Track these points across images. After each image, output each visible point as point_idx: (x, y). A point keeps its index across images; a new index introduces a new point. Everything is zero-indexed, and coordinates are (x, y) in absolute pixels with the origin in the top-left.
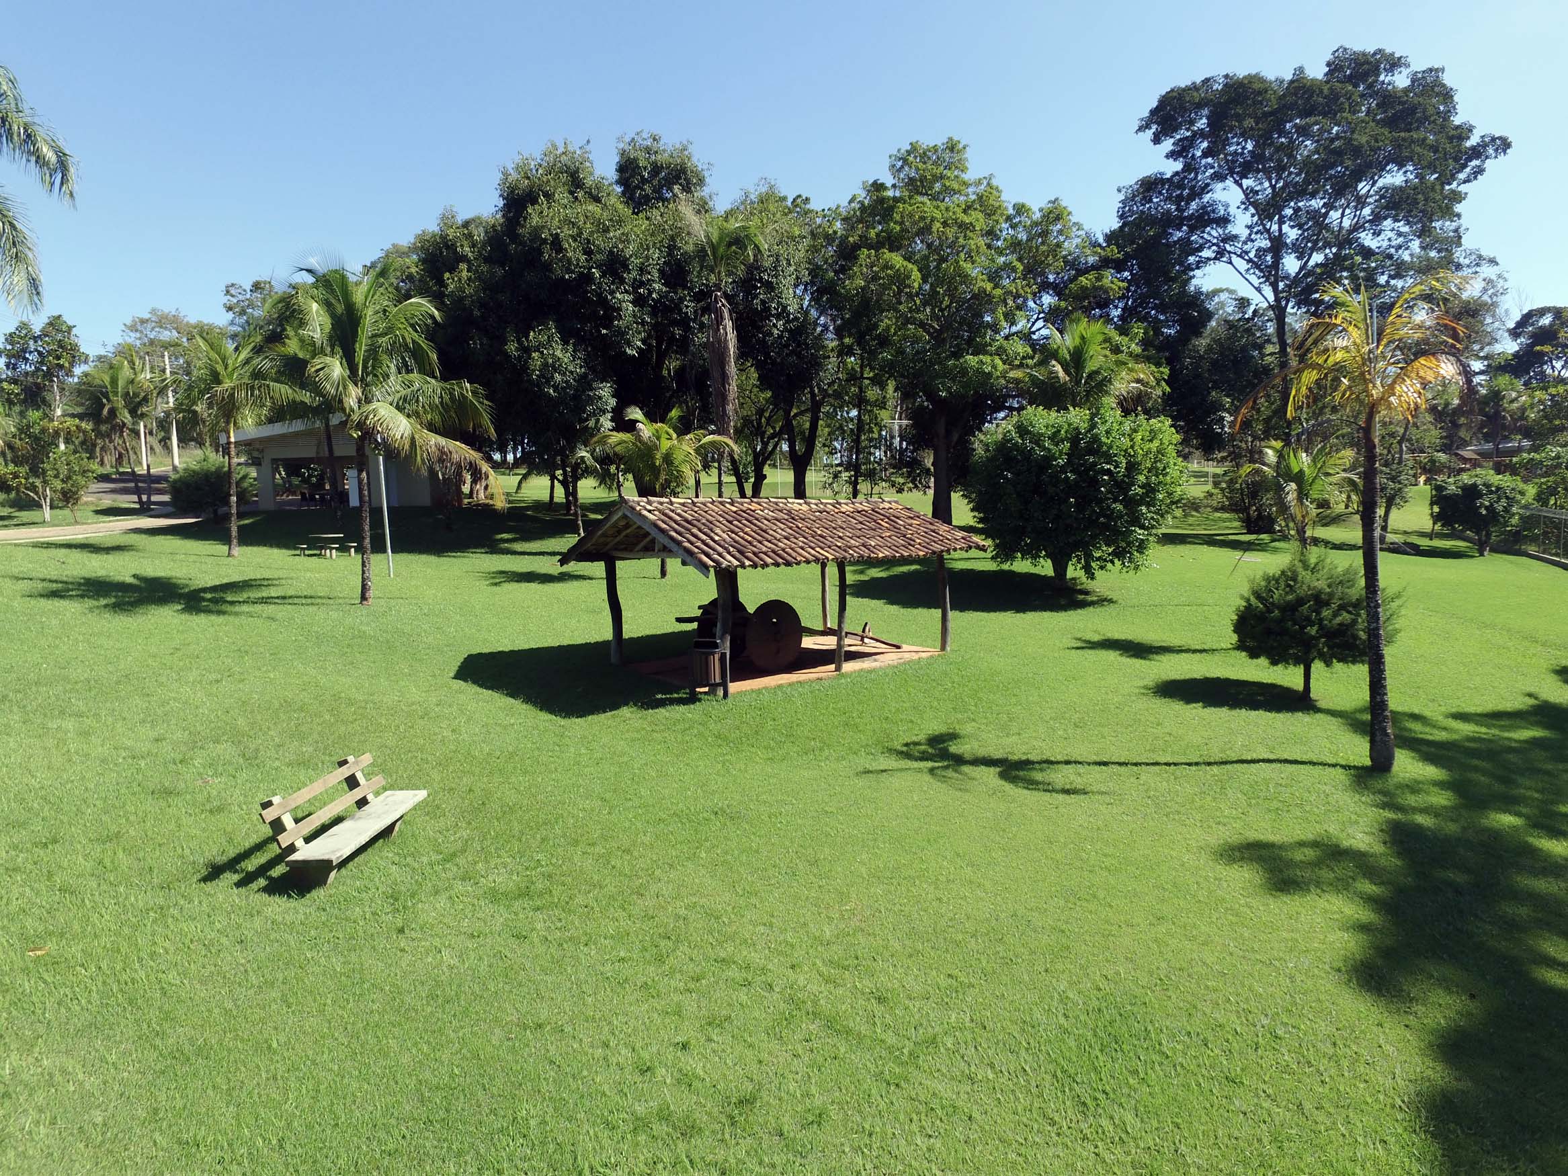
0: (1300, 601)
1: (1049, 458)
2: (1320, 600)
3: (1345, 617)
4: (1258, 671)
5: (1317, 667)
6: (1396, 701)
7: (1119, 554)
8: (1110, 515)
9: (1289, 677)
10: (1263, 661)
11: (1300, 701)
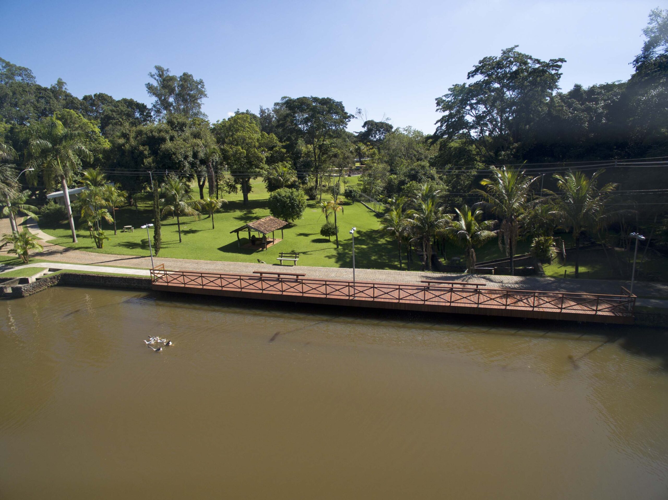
0: (328, 229)
1: (286, 202)
2: (330, 228)
3: (333, 230)
4: (324, 237)
5: (331, 237)
6: (339, 239)
7: (298, 217)
8: (297, 211)
9: (328, 238)
10: (324, 236)
11: (328, 241)
